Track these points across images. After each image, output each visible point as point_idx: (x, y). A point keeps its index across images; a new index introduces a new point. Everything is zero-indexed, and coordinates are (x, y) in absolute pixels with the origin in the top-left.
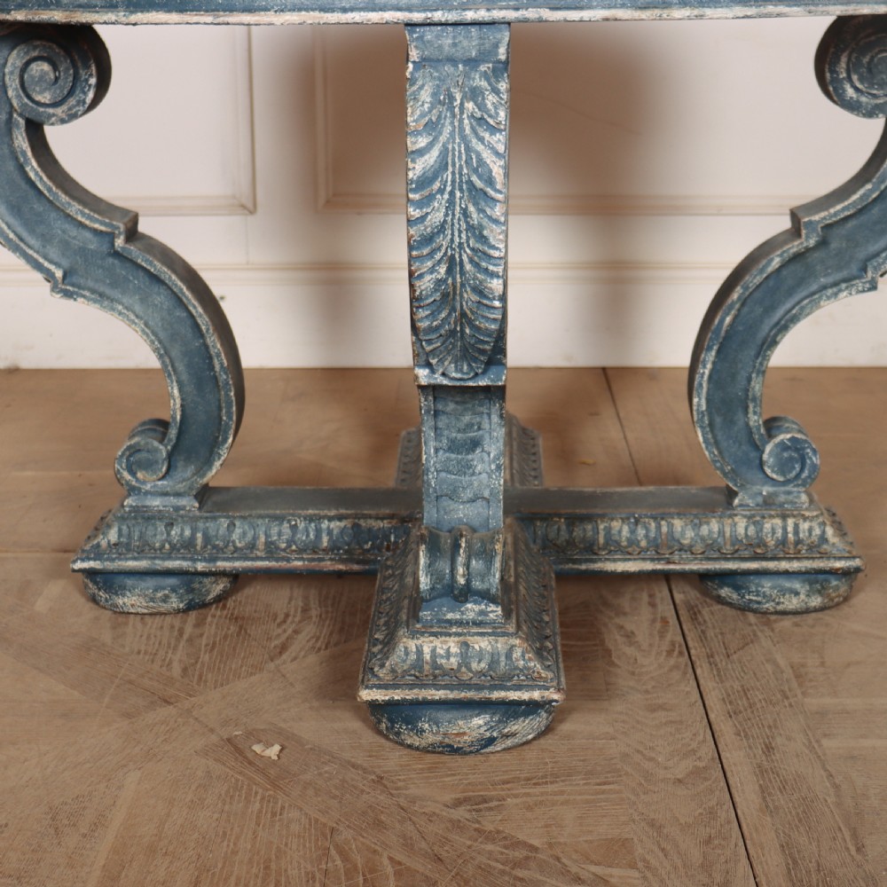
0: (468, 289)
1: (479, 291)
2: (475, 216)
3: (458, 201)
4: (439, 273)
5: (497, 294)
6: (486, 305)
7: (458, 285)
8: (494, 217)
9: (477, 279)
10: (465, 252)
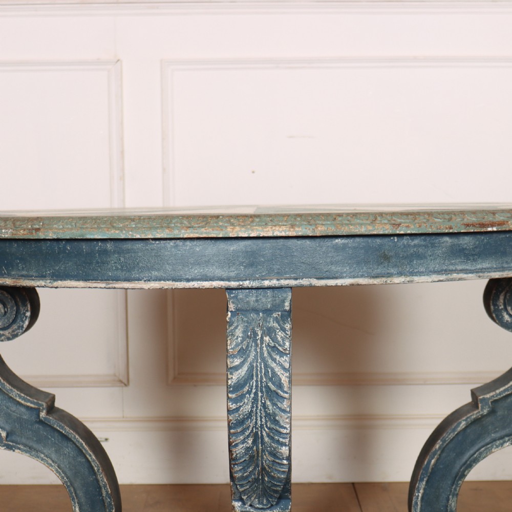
0: (267, 453)
1: (274, 454)
2: (270, 408)
3: (260, 398)
4: (248, 443)
5: (285, 456)
6: (278, 463)
7: (260, 450)
8: (283, 408)
9: (272, 446)
10: (265, 430)
